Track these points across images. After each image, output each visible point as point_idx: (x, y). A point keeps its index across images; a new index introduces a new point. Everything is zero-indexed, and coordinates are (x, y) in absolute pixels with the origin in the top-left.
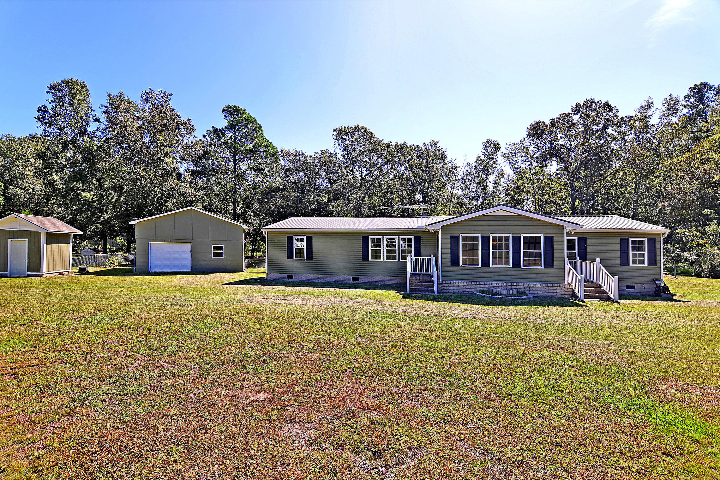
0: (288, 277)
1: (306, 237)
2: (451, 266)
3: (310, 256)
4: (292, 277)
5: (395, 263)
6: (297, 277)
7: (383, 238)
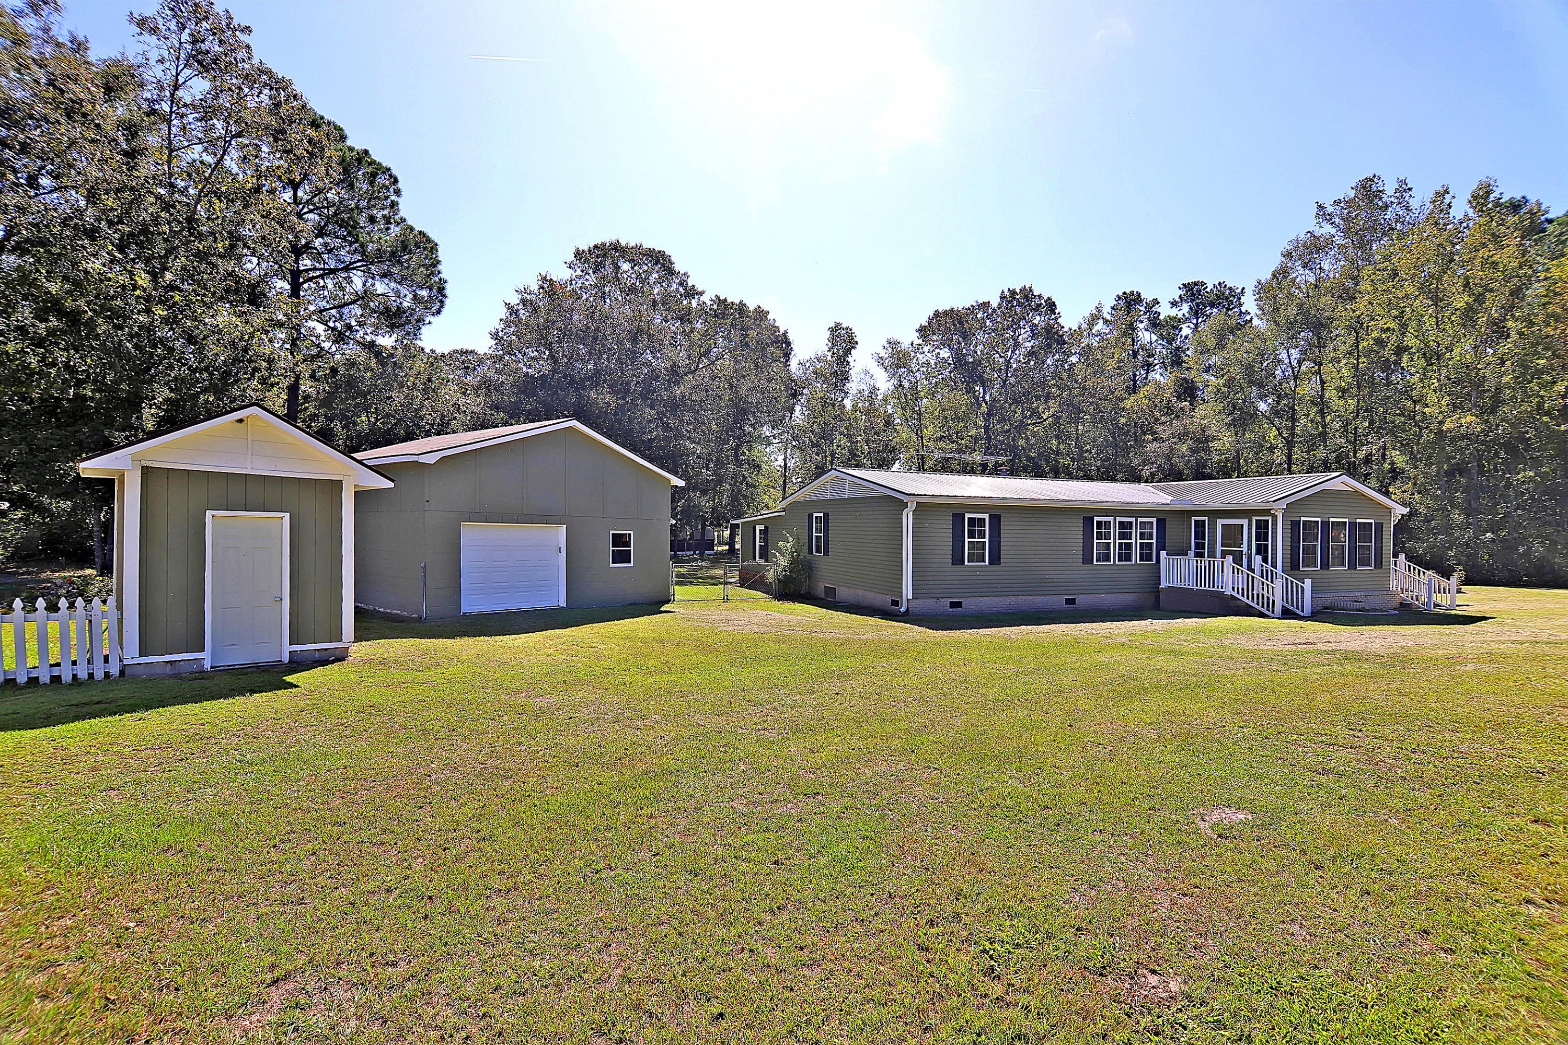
0: (953, 604)
1: (990, 515)
2: (1292, 569)
3: (995, 559)
4: (958, 605)
5: (1129, 567)
6: (971, 604)
7: (1115, 520)
